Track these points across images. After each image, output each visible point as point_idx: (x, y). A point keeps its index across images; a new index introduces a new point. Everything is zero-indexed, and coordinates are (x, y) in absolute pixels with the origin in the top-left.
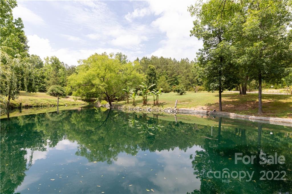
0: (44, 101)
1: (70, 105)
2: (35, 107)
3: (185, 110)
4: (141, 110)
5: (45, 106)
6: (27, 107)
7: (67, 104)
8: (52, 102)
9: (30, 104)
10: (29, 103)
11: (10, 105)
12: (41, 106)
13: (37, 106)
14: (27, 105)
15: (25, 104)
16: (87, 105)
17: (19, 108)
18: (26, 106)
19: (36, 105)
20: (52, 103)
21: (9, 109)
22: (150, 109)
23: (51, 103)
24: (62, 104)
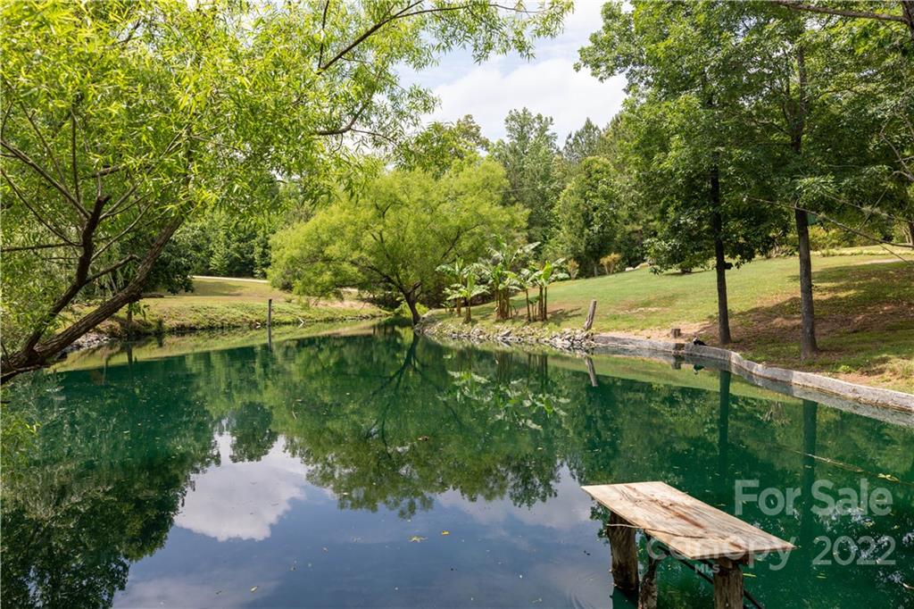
0: (234, 310)
1: (317, 321)
2: (203, 329)
3: (614, 339)
4: (481, 337)
5: (234, 327)
6: (182, 330)
7: (304, 317)
8: (258, 312)
9: (191, 321)
10: (189, 320)
11: (134, 327)
12: (222, 328)
13: (211, 328)
14: (183, 326)
15: (178, 322)
16: (384, 319)
17: (156, 334)
18: (178, 329)
19: (206, 323)
20: (257, 318)
21: (129, 337)
22: (508, 335)
23: (252, 317)
24: (288, 319)
